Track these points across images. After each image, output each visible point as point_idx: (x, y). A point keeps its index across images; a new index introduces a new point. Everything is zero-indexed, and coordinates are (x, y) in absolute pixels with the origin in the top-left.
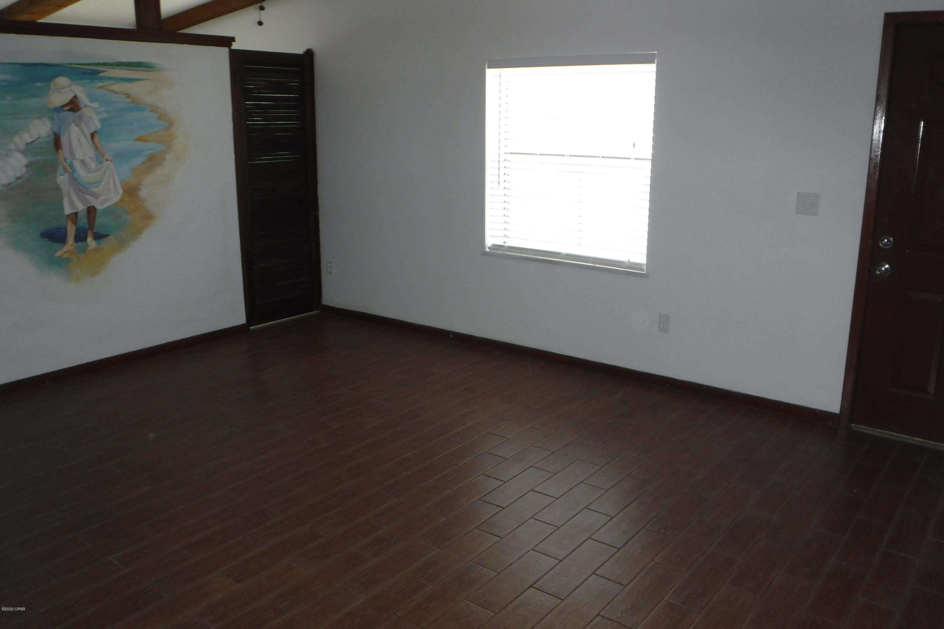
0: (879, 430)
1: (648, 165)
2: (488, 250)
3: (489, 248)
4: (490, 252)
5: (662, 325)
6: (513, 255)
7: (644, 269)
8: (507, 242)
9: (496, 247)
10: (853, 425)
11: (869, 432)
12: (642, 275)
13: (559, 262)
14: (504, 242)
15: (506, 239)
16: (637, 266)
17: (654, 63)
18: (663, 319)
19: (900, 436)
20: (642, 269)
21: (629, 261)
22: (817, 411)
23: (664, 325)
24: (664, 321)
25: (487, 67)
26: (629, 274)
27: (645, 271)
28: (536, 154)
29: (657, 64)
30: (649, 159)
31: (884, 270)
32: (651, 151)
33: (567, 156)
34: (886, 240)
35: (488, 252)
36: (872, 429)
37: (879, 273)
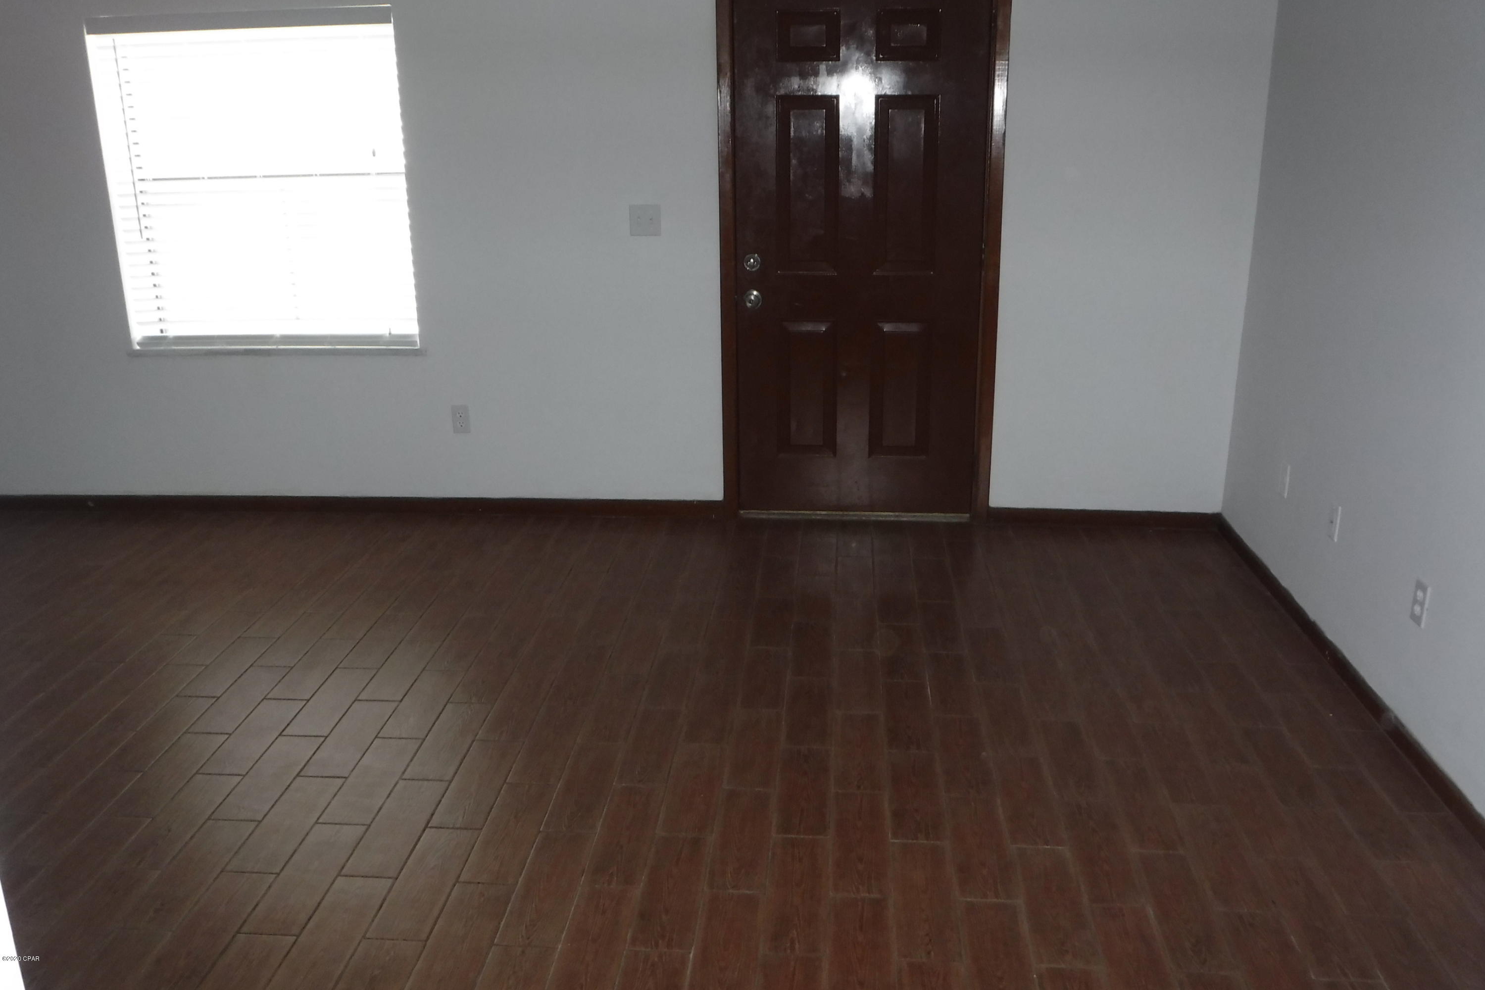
0: (776, 512)
1: (402, 183)
2: (138, 348)
3: (139, 344)
4: (142, 351)
5: (458, 423)
6: (189, 350)
7: (416, 342)
8: (165, 331)
9: (150, 341)
10: (742, 512)
11: (764, 517)
12: (416, 353)
13: (274, 350)
14: (162, 331)
15: (162, 326)
16: (405, 339)
17: (390, 22)
18: (459, 413)
19: (800, 514)
20: (413, 343)
21: (390, 334)
22: (695, 503)
23: (461, 423)
24: (461, 416)
25: (85, 33)
26: (396, 353)
27: (419, 345)
28: (203, 178)
29: (394, 24)
30: (403, 173)
31: (754, 298)
32: (403, 161)
33: (260, 177)
34: (752, 260)
35: (138, 350)
36: (765, 512)
37: (750, 305)
